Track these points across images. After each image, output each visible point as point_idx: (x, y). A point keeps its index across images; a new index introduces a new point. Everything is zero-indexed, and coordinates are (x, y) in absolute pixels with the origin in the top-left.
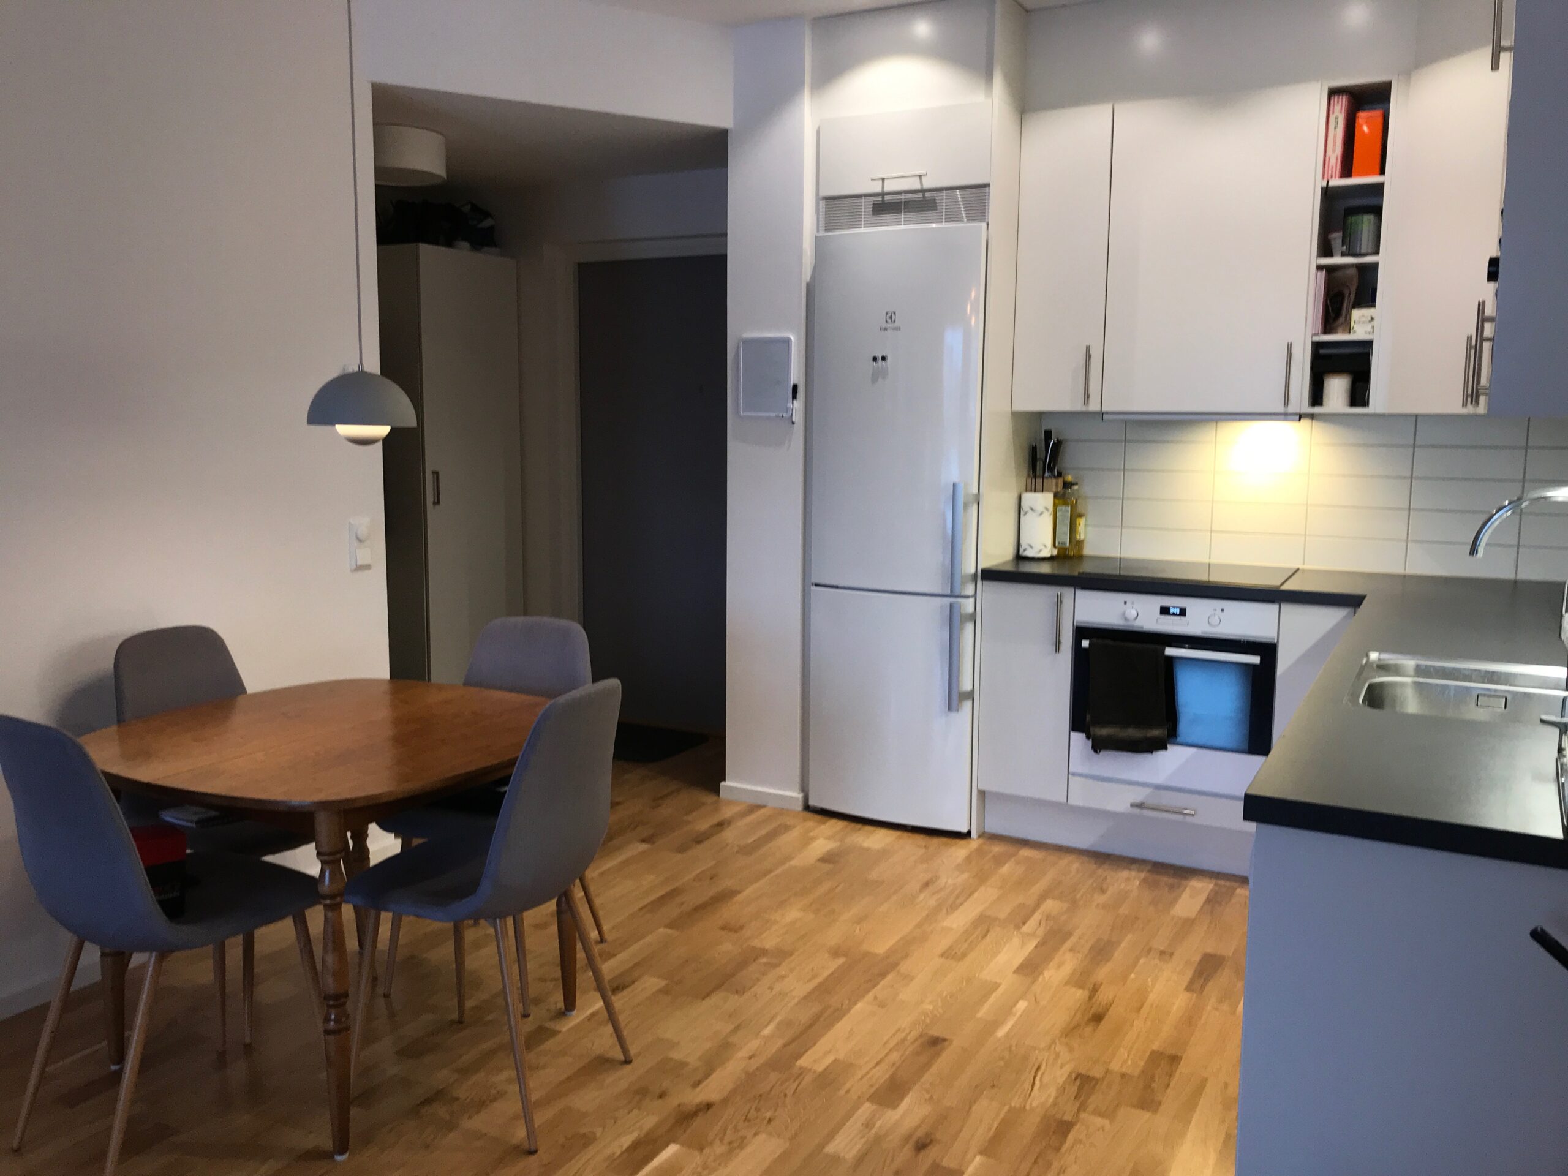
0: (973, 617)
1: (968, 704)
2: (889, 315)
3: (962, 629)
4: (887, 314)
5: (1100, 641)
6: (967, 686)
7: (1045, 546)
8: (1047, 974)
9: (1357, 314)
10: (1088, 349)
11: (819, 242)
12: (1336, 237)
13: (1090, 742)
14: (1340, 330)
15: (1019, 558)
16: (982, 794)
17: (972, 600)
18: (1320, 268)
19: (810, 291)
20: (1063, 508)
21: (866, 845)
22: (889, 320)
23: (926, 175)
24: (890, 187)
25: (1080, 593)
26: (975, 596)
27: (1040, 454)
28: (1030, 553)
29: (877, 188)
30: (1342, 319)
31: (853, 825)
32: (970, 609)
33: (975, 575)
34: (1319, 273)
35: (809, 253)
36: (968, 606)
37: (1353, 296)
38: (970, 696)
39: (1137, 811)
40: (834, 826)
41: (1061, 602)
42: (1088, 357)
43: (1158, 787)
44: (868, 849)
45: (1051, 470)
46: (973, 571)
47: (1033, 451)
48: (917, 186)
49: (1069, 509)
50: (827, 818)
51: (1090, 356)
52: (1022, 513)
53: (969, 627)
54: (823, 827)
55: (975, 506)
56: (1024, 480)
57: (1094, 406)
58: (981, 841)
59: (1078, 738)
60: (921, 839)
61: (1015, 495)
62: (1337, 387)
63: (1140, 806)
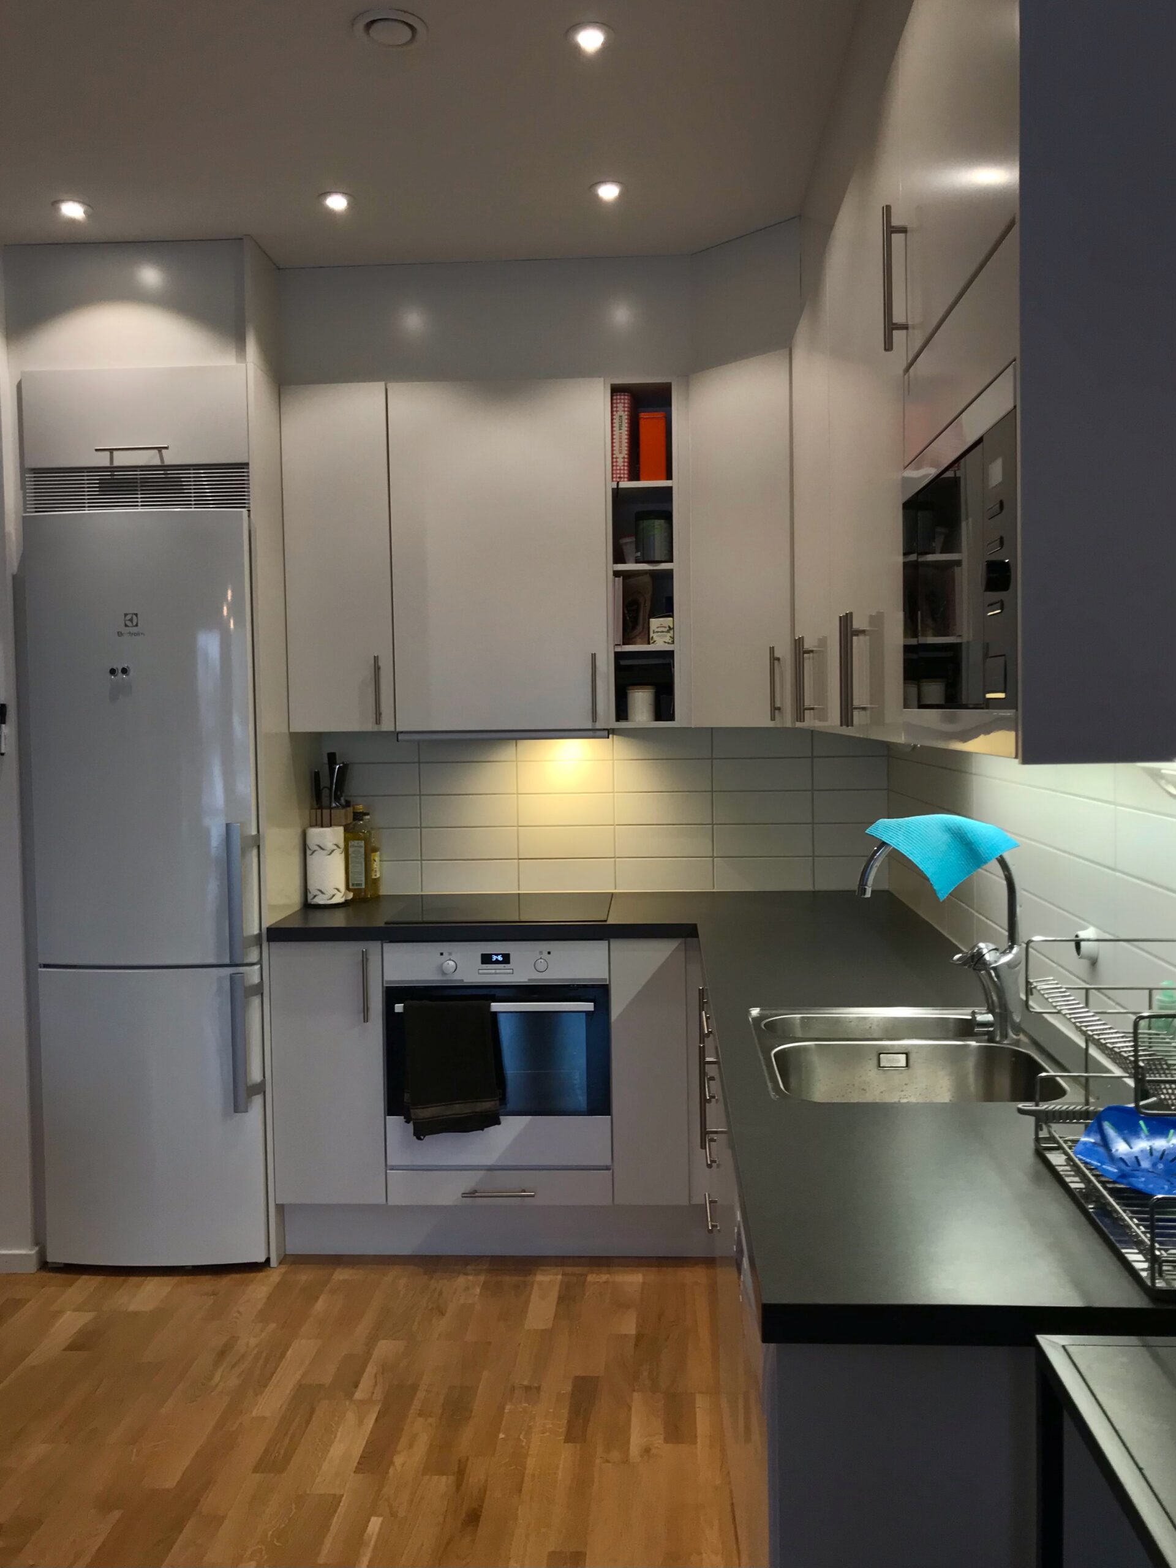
0: (258, 989)
1: (257, 1100)
2: (129, 617)
3: (245, 1007)
4: (126, 615)
5: (415, 1003)
6: (256, 1076)
7: (338, 890)
8: (398, 1460)
9: (655, 623)
10: (376, 659)
11: (27, 525)
12: (628, 542)
13: (411, 1126)
14: (639, 640)
15: (308, 907)
16: (281, 1208)
17: (257, 967)
18: (617, 574)
19: (18, 582)
20: (355, 843)
21: (132, 1307)
22: (129, 623)
23: (166, 448)
24: (121, 459)
25: (389, 947)
26: (260, 962)
27: (325, 781)
28: (321, 900)
29: (103, 460)
30: (639, 628)
31: (111, 1279)
32: (256, 980)
33: (260, 935)
34: (617, 579)
35: (14, 538)
36: (253, 975)
37: (648, 604)
38: (260, 1089)
39: (469, 1201)
40: (86, 1284)
41: (367, 960)
42: (377, 669)
43: (490, 1169)
44: (136, 1314)
45: (337, 799)
46: (256, 931)
47: (316, 777)
48: (157, 462)
49: (362, 843)
50: (75, 1277)
51: (379, 668)
52: (309, 852)
53: (256, 1001)
54: (71, 1290)
55: (255, 852)
56: (307, 812)
57: (387, 726)
58: (283, 1269)
59: (396, 1122)
60: (207, 1283)
61: (299, 831)
62: (641, 700)
63: (471, 1194)
